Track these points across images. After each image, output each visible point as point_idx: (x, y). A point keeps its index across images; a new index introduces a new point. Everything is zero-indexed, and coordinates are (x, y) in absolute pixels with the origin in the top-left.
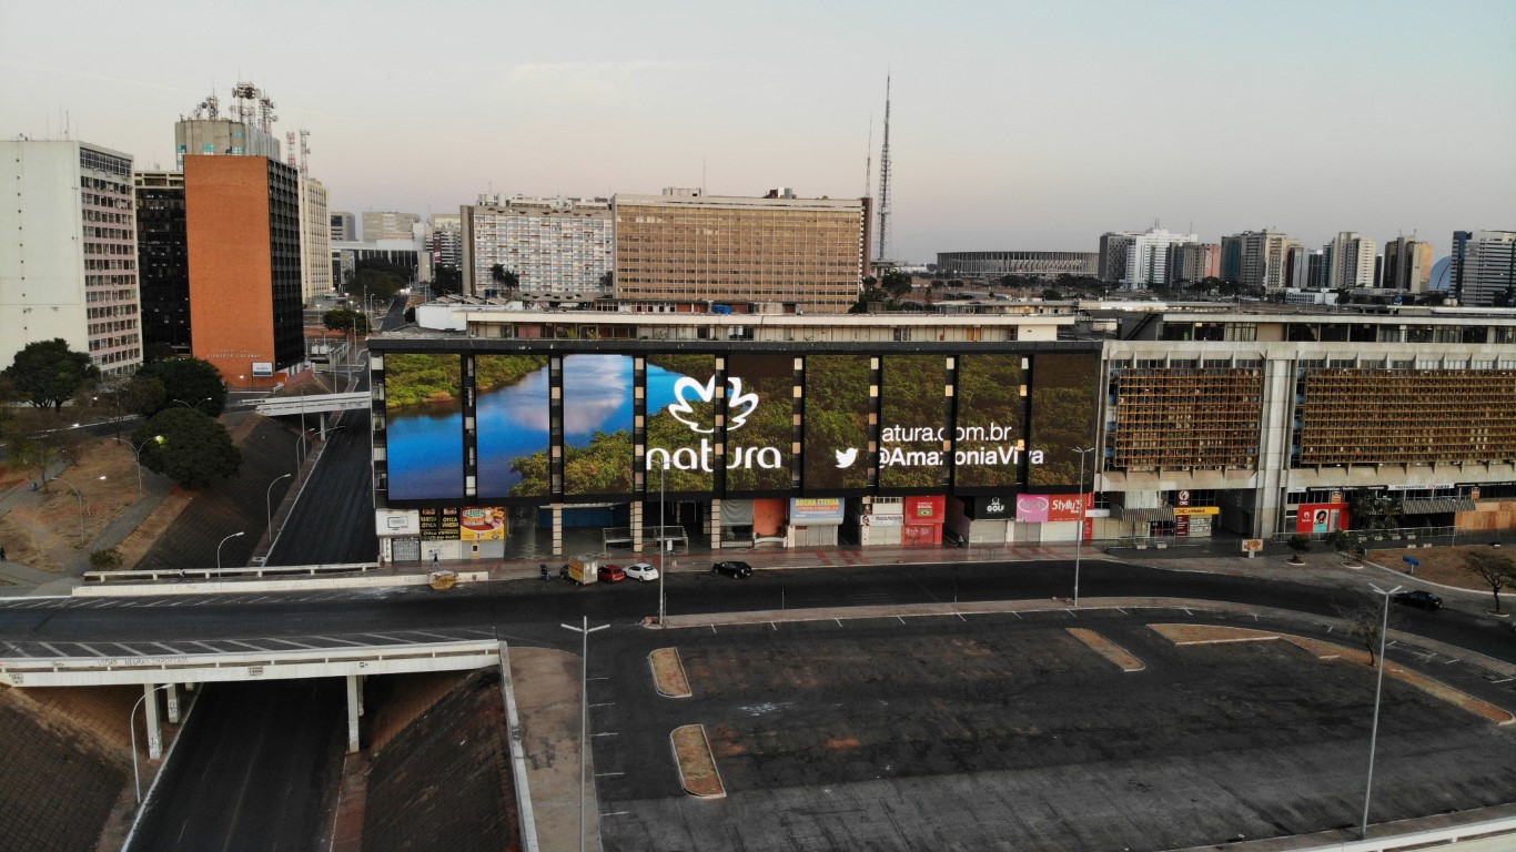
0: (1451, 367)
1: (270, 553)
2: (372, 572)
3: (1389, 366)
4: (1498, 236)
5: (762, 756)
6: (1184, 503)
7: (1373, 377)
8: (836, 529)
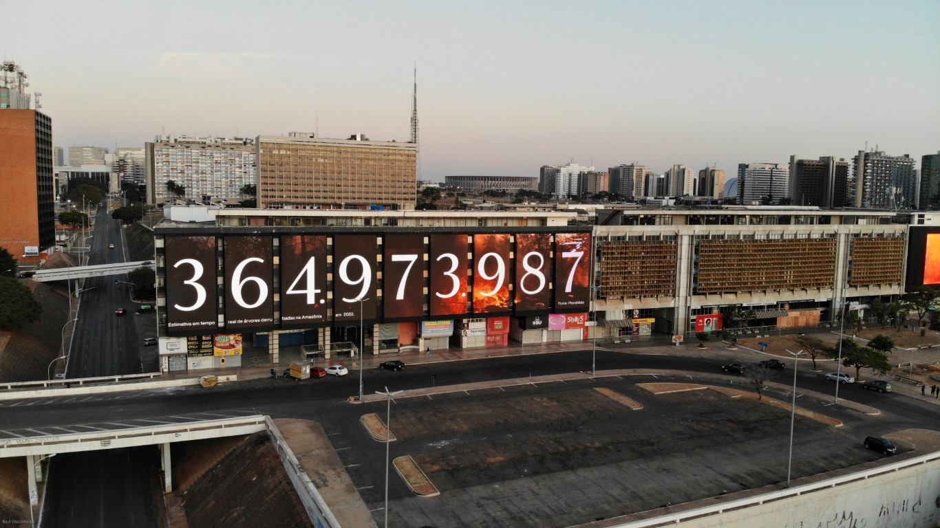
0: (773, 238)
1: (66, 371)
2: (157, 378)
3: (741, 238)
4: (763, 166)
5: (452, 470)
6: (637, 316)
7: (734, 244)
8: (448, 339)
